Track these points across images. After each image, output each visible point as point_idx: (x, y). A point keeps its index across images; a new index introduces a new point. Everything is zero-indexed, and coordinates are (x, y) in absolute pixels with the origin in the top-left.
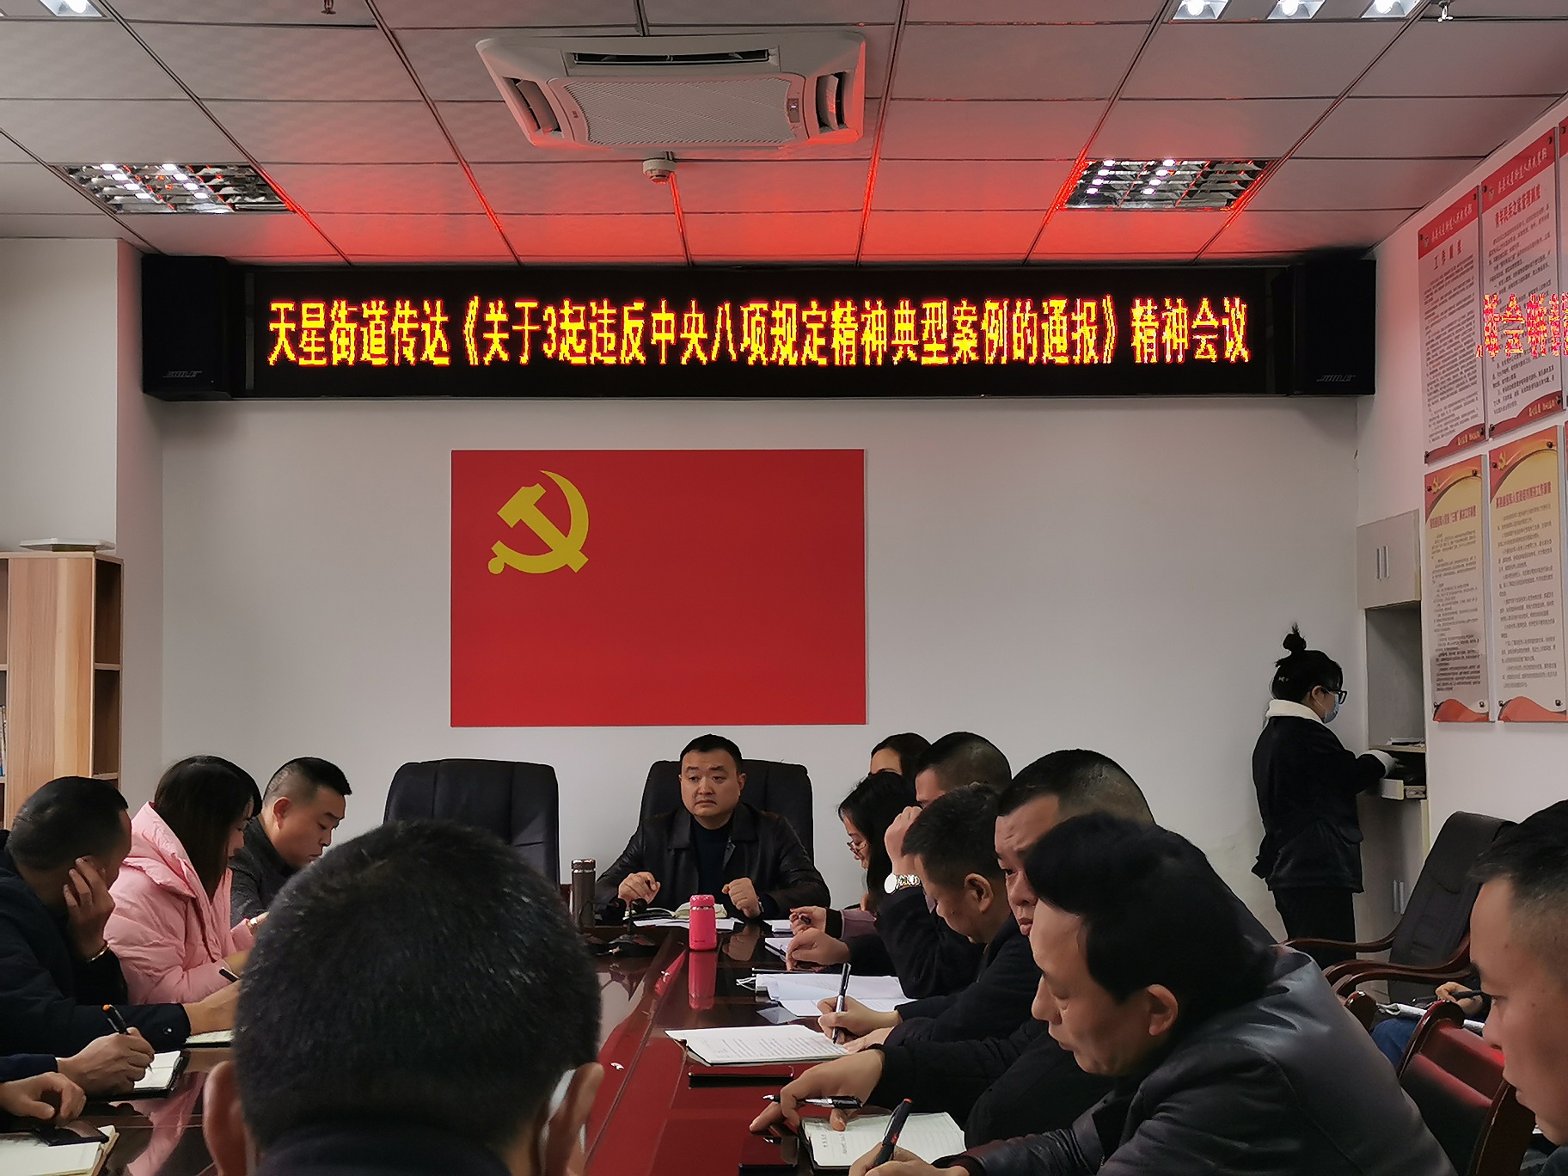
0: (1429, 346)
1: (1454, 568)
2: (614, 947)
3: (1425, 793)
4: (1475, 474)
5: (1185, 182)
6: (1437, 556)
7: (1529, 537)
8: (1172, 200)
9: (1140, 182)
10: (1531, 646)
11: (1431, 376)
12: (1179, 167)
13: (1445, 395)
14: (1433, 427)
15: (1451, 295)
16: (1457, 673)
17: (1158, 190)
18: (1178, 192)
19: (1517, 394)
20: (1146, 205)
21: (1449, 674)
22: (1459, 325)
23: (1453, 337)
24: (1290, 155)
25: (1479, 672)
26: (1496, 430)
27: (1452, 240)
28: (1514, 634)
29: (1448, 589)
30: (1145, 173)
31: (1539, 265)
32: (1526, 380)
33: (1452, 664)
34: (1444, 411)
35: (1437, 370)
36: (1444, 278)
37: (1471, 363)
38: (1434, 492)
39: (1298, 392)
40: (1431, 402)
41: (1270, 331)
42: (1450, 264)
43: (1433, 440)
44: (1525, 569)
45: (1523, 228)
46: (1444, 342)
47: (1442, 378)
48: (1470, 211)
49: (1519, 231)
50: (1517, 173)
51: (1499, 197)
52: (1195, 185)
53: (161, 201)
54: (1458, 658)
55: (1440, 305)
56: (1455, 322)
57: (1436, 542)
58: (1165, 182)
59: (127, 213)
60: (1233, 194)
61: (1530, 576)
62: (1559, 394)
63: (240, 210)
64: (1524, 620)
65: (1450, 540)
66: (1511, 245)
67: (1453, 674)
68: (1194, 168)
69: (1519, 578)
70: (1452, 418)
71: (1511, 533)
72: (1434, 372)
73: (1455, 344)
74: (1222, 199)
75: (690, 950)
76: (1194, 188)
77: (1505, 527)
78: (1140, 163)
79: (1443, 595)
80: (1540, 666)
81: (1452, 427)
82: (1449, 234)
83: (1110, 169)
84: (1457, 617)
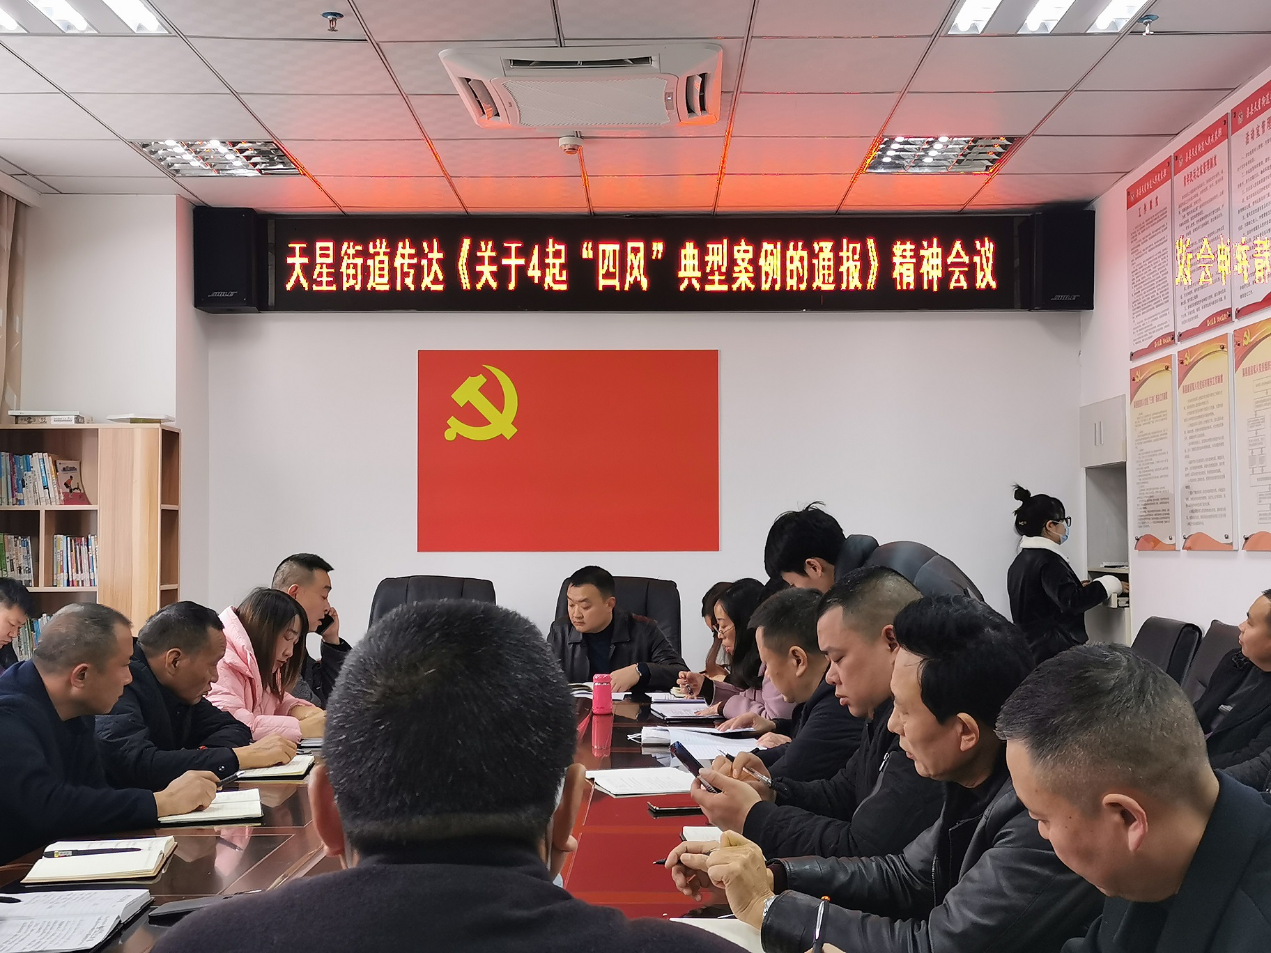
0: (1134, 273)
1: (1151, 437)
3: (1128, 602)
4: (1167, 369)
5: (955, 153)
6: (1139, 429)
7: (1207, 415)
8: (945, 166)
9: (923, 153)
10: (1207, 495)
11: (1135, 296)
12: (951, 142)
13: (1145, 310)
14: (1137, 334)
15: (1151, 236)
16: (1154, 515)
17: (935, 159)
18: (950, 160)
19: (1198, 309)
20: (926, 170)
21: (1147, 515)
22: (1156, 259)
23: (1151, 268)
24: (1032, 133)
25: (1168, 514)
26: (1183, 337)
27: (1152, 196)
28: (1195, 486)
29: (1147, 453)
30: (926, 146)
31: (1215, 215)
32: (1206, 299)
33: (1149, 508)
34: (1144, 322)
35: (1139, 292)
36: (1145, 224)
37: (1165, 286)
38: (1136, 382)
39: (1037, 308)
40: (1135, 316)
41: (1017, 263)
42: (1150, 213)
43: (1136, 343)
44: (1203, 438)
45: (1204, 187)
46: (1145, 271)
47: (1143, 297)
48: (1165, 175)
49: (1201, 189)
50: (1200, 147)
51: (1186, 165)
52: (962, 155)
53: (209, 167)
54: (1154, 504)
55: (1142, 243)
56: (1153, 256)
57: (1138, 418)
58: (940, 153)
59: (184, 176)
60: (991, 162)
61: (1207, 444)
62: (1230, 310)
63: (265, 174)
64: (1202, 476)
65: (1149, 417)
66: (1195, 200)
67: (1150, 515)
68: (962, 143)
69: (1199, 445)
70: (1151, 327)
71: (1193, 412)
72: (1137, 293)
73: (1153, 272)
74: (984, 165)
75: (593, 714)
76: (962, 158)
77: (1188, 407)
78: (922, 139)
79: (1144, 457)
80: (1214, 510)
81: (1150, 333)
82: (1149, 191)
83: (900, 143)
84: (1153, 474)
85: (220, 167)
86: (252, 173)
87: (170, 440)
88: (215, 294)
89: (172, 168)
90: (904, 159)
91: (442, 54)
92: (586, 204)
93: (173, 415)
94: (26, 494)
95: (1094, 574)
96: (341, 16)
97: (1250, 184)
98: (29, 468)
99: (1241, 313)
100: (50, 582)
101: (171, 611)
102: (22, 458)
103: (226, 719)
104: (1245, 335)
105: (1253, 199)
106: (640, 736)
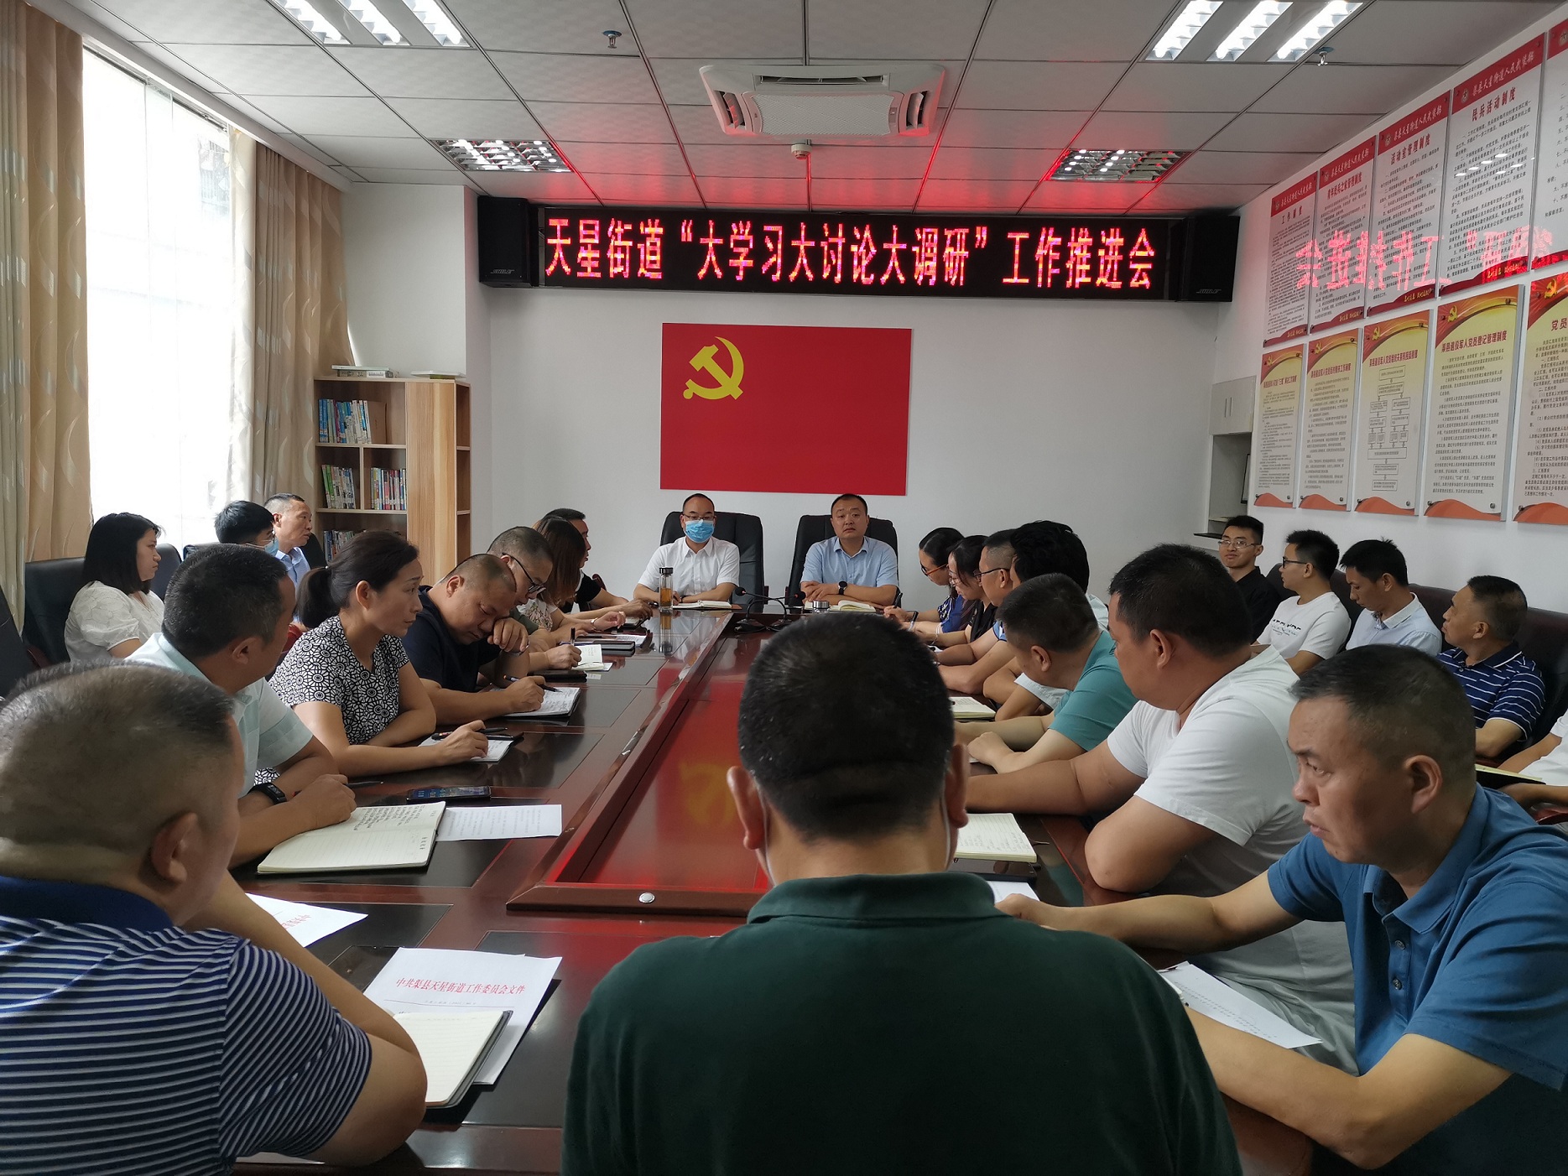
0: (1273, 273)
1: (1278, 413)
4: (1298, 356)
5: (1129, 165)
6: (1267, 405)
7: (1333, 397)
8: (1118, 175)
9: (1100, 164)
10: (1326, 464)
11: (1273, 292)
12: (1126, 155)
13: (1281, 305)
14: (1271, 325)
15: (1292, 241)
16: (1273, 477)
17: (1111, 169)
18: (1123, 170)
19: (1332, 306)
20: (1101, 178)
21: (1268, 477)
24: (1199, 149)
25: (1288, 478)
26: (1315, 329)
27: (1296, 206)
28: (1315, 456)
29: (1273, 426)
30: (1104, 158)
31: (1356, 225)
32: (1340, 298)
33: (1271, 472)
34: (1279, 315)
35: (1277, 289)
36: (1288, 230)
37: (1302, 285)
38: (1268, 366)
39: (1183, 299)
40: (1272, 309)
41: (1168, 260)
42: (1293, 221)
43: (1269, 333)
44: (1328, 416)
45: (1347, 200)
46: (1284, 271)
47: (1280, 294)
48: (1310, 187)
49: (1344, 202)
50: (1347, 165)
51: (1332, 180)
52: (1135, 166)
53: (493, 163)
54: (1275, 468)
55: (1283, 247)
57: (1267, 396)
58: (1115, 164)
59: (471, 170)
60: (1158, 173)
61: (1330, 421)
62: (1362, 308)
64: (1323, 448)
65: (1277, 396)
66: (1338, 211)
68: (1135, 156)
69: (1322, 422)
70: (1284, 320)
71: (1320, 394)
74: (1151, 175)
76: (1134, 168)
77: (1316, 390)
78: (1102, 152)
79: (1269, 429)
80: (1331, 477)
81: (1283, 325)
82: (1294, 202)
83: (1083, 155)
84: (1277, 444)
86: (527, 168)
87: (463, 393)
88: (496, 271)
89: (462, 163)
90: (1083, 169)
91: (702, 70)
92: (806, 201)
93: (463, 371)
94: (347, 433)
96: (619, 34)
97: (1391, 199)
98: (349, 413)
99: (1373, 311)
100: (370, 506)
102: (343, 405)
104: (1375, 331)
105: (1394, 213)
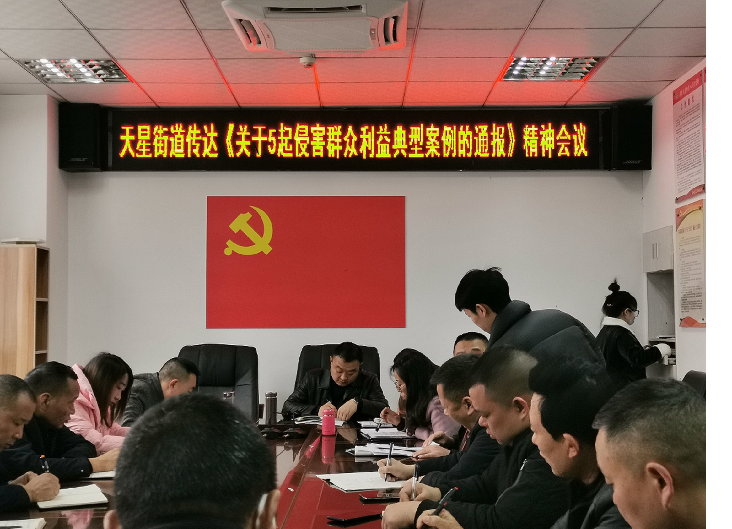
0: (678, 146)
1: (690, 253)
2: (286, 433)
3: (675, 361)
4: (700, 208)
5: (560, 68)
6: (682, 248)
8: (554, 76)
9: (539, 68)
11: (679, 161)
12: (558, 61)
13: (686, 170)
14: (680, 185)
16: (691, 304)
17: (548, 72)
18: (557, 73)
20: (541, 79)
21: (688, 304)
22: (692, 137)
23: (689, 143)
24: (611, 55)
27: (689, 96)
29: (687, 263)
30: (541, 64)
33: (689, 299)
35: (681, 158)
36: (685, 114)
38: (680, 218)
39: (614, 169)
40: (678, 174)
41: (601, 139)
42: (688, 107)
43: (680, 192)
46: (685, 145)
47: (684, 162)
48: (698, 83)
52: (565, 69)
53: (69, 77)
54: (692, 297)
55: (683, 127)
56: (691, 135)
57: (681, 241)
58: (551, 68)
59: (53, 83)
60: (584, 74)
63: (107, 81)
65: (688, 240)
67: (689, 304)
68: (564, 62)
70: (689, 181)
72: (680, 159)
73: (690, 146)
74: (579, 76)
75: (323, 435)
76: (565, 71)
78: (539, 59)
79: (685, 266)
81: (689, 185)
82: (688, 93)
83: (525, 62)
84: (691, 277)
85: (76, 76)
86: (98, 81)
87: (43, 255)
88: (73, 160)
89: (45, 77)
90: (526, 72)
91: (224, 3)
92: (317, 100)
93: (44, 238)
95: (652, 342)
101: (42, 369)
103: (79, 439)
106: (354, 450)
